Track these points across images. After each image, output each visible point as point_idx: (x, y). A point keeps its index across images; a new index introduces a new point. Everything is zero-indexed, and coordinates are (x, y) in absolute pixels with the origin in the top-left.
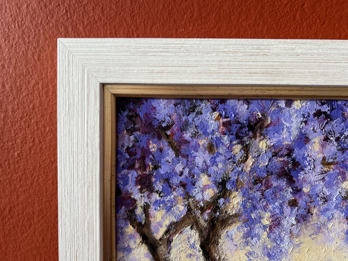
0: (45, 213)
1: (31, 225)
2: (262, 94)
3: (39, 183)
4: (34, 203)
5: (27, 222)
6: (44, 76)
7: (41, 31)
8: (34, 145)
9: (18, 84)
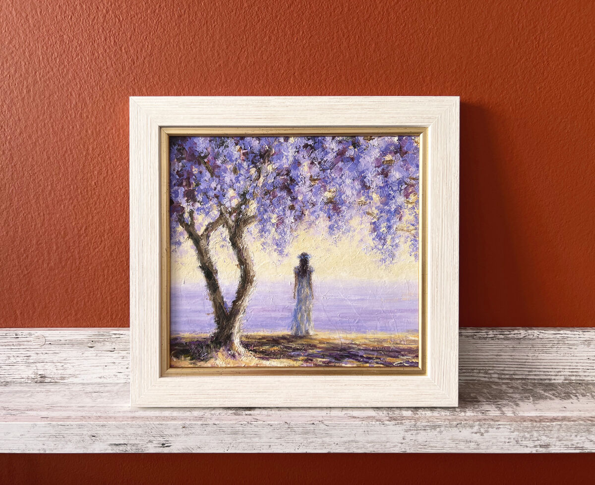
0: (113, 231)
1: (102, 241)
2: (266, 133)
3: (110, 206)
4: (106, 222)
5: (99, 238)
6: (117, 123)
7: (116, 92)
8: (107, 176)
9: (98, 130)
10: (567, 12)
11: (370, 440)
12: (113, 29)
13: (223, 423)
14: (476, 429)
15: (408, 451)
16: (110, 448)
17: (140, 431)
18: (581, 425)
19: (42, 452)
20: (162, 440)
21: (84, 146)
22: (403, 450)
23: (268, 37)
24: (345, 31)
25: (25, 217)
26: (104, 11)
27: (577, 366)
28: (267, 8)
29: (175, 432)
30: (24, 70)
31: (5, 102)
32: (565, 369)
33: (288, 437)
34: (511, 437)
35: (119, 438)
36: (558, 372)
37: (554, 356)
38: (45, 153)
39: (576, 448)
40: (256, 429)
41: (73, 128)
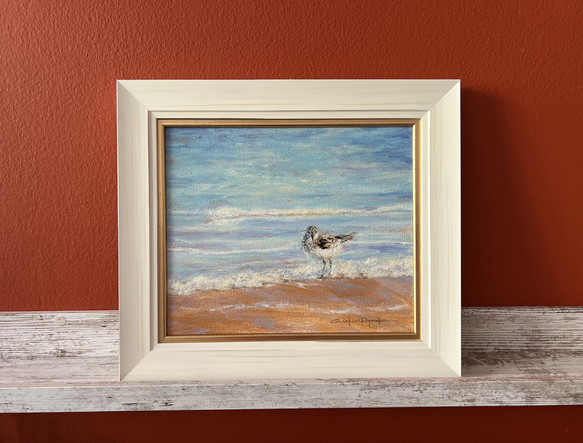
10: (491, 51)
11: (333, 397)
12: (122, 64)
13: (215, 385)
14: (416, 387)
15: (363, 407)
16: (123, 407)
17: (148, 393)
18: (499, 383)
19: (68, 411)
20: (165, 400)
21: (98, 160)
22: (359, 405)
23: (249, 71)
24: (313, 66)
25: (49, 218)
26: (115, 50)
27: (504, 338)
28: (249, 47)
29: (176, 393)
30: (48, 97)
31: (32, 123)
32: (494, 340)
33: (267, 396)
34: (444, 393)
35: (131, 399)
36: (489, 343)
37: (485, 330)
38: (65, 166)
39: (496, 402)
40: (241, 390)
41: (89, 144)
